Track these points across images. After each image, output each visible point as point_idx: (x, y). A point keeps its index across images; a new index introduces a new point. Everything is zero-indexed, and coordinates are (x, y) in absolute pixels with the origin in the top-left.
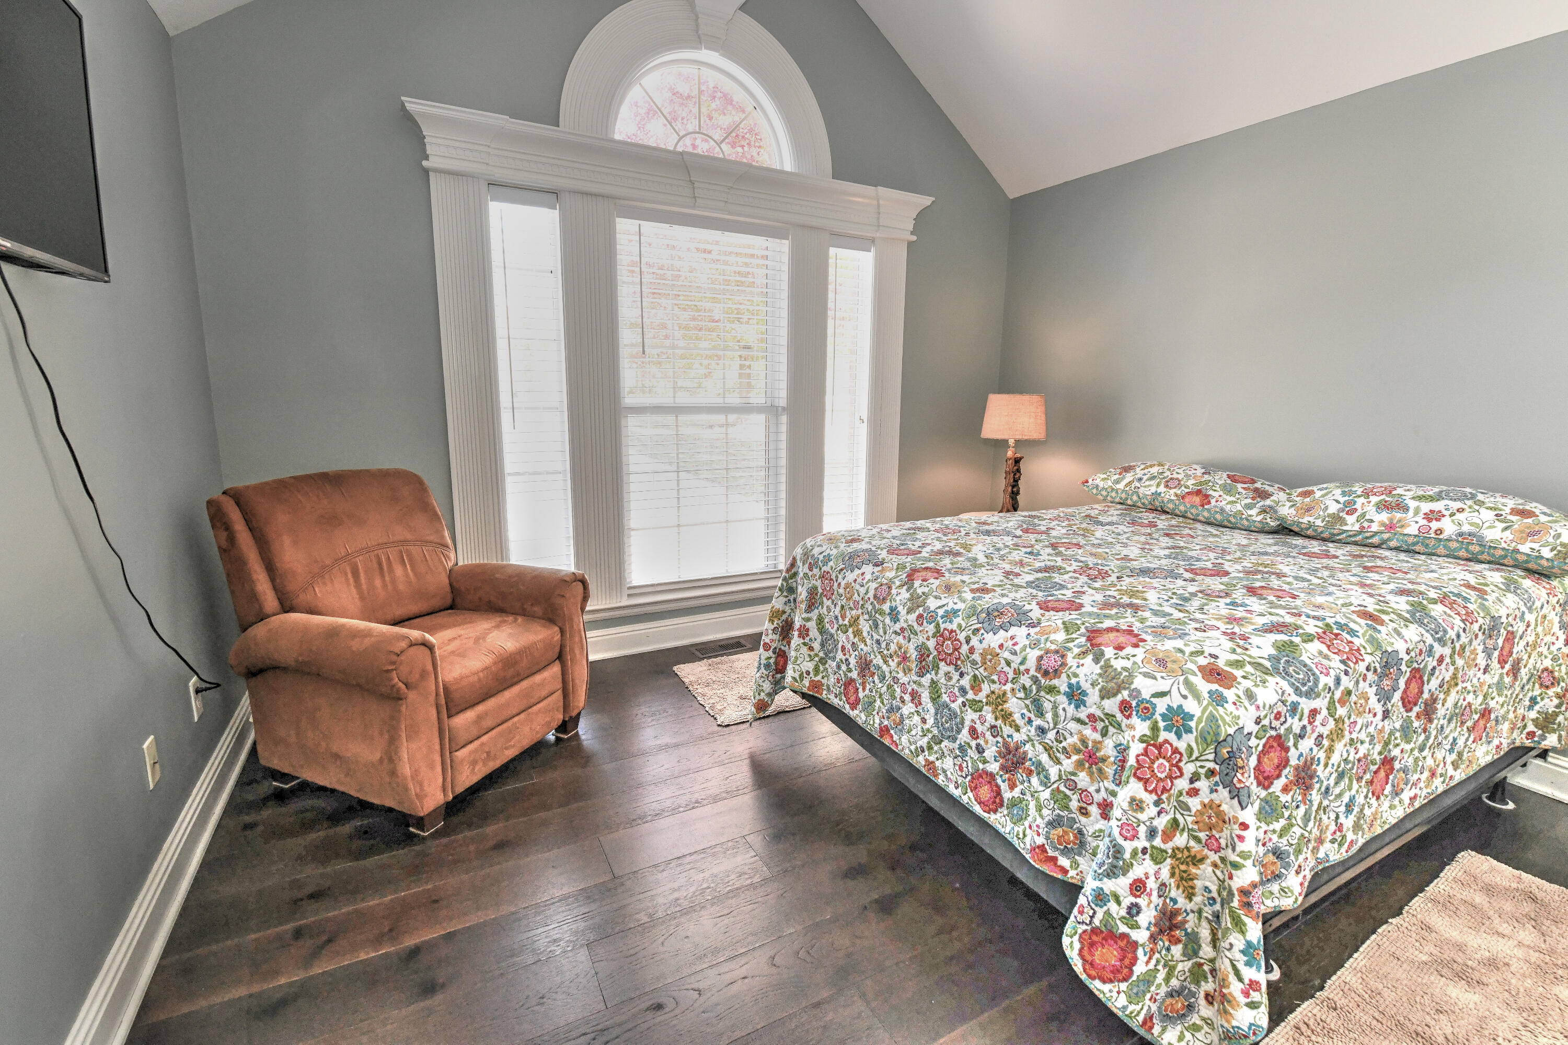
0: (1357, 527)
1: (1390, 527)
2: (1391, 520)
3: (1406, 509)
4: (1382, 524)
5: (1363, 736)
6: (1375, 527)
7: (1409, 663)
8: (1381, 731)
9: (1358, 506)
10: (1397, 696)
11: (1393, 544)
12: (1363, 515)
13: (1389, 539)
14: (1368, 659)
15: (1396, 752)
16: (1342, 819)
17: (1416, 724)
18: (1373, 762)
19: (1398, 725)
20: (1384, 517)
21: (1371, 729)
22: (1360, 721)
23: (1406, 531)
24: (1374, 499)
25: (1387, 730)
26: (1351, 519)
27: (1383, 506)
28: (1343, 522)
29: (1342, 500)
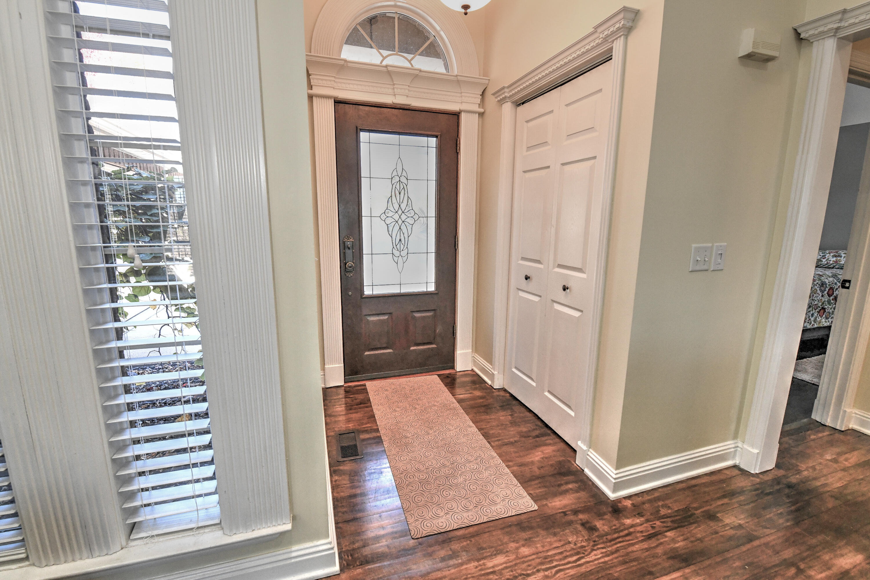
0: (826, 263)
1: (836, 262)
2: (836, 260)
3: (841, 257)
4: (833, 261)
5: (816, 299)
6: (831, 262)
7: (829, 285)
8: (821, 300)
9: (827, 257)
10: (826, 292)
11: (837, 267)
12: (828, 259)
13: (835, 266)
14: (817, 282)
15: (826, 307)
16: (810, 318)
17: (832, 301)
18: (819, 307)
19: (826, 300)
20: (834, 259)
21: (818, 298)
22: (815, 295)
23: (841, 263)
24: (832, 254)
25: (823, 300)
26: (824, 260)
27: (835, 256)
28: (822, 261)
29: (822, 255)
